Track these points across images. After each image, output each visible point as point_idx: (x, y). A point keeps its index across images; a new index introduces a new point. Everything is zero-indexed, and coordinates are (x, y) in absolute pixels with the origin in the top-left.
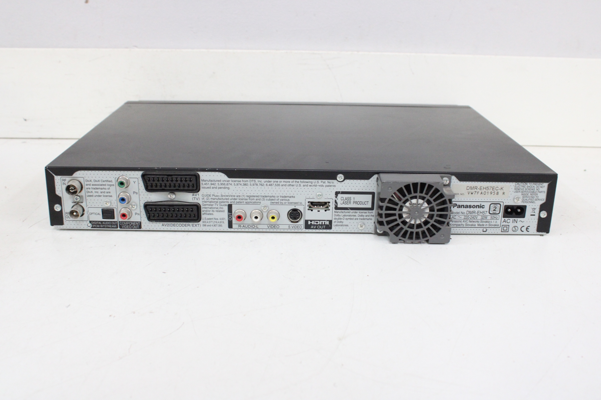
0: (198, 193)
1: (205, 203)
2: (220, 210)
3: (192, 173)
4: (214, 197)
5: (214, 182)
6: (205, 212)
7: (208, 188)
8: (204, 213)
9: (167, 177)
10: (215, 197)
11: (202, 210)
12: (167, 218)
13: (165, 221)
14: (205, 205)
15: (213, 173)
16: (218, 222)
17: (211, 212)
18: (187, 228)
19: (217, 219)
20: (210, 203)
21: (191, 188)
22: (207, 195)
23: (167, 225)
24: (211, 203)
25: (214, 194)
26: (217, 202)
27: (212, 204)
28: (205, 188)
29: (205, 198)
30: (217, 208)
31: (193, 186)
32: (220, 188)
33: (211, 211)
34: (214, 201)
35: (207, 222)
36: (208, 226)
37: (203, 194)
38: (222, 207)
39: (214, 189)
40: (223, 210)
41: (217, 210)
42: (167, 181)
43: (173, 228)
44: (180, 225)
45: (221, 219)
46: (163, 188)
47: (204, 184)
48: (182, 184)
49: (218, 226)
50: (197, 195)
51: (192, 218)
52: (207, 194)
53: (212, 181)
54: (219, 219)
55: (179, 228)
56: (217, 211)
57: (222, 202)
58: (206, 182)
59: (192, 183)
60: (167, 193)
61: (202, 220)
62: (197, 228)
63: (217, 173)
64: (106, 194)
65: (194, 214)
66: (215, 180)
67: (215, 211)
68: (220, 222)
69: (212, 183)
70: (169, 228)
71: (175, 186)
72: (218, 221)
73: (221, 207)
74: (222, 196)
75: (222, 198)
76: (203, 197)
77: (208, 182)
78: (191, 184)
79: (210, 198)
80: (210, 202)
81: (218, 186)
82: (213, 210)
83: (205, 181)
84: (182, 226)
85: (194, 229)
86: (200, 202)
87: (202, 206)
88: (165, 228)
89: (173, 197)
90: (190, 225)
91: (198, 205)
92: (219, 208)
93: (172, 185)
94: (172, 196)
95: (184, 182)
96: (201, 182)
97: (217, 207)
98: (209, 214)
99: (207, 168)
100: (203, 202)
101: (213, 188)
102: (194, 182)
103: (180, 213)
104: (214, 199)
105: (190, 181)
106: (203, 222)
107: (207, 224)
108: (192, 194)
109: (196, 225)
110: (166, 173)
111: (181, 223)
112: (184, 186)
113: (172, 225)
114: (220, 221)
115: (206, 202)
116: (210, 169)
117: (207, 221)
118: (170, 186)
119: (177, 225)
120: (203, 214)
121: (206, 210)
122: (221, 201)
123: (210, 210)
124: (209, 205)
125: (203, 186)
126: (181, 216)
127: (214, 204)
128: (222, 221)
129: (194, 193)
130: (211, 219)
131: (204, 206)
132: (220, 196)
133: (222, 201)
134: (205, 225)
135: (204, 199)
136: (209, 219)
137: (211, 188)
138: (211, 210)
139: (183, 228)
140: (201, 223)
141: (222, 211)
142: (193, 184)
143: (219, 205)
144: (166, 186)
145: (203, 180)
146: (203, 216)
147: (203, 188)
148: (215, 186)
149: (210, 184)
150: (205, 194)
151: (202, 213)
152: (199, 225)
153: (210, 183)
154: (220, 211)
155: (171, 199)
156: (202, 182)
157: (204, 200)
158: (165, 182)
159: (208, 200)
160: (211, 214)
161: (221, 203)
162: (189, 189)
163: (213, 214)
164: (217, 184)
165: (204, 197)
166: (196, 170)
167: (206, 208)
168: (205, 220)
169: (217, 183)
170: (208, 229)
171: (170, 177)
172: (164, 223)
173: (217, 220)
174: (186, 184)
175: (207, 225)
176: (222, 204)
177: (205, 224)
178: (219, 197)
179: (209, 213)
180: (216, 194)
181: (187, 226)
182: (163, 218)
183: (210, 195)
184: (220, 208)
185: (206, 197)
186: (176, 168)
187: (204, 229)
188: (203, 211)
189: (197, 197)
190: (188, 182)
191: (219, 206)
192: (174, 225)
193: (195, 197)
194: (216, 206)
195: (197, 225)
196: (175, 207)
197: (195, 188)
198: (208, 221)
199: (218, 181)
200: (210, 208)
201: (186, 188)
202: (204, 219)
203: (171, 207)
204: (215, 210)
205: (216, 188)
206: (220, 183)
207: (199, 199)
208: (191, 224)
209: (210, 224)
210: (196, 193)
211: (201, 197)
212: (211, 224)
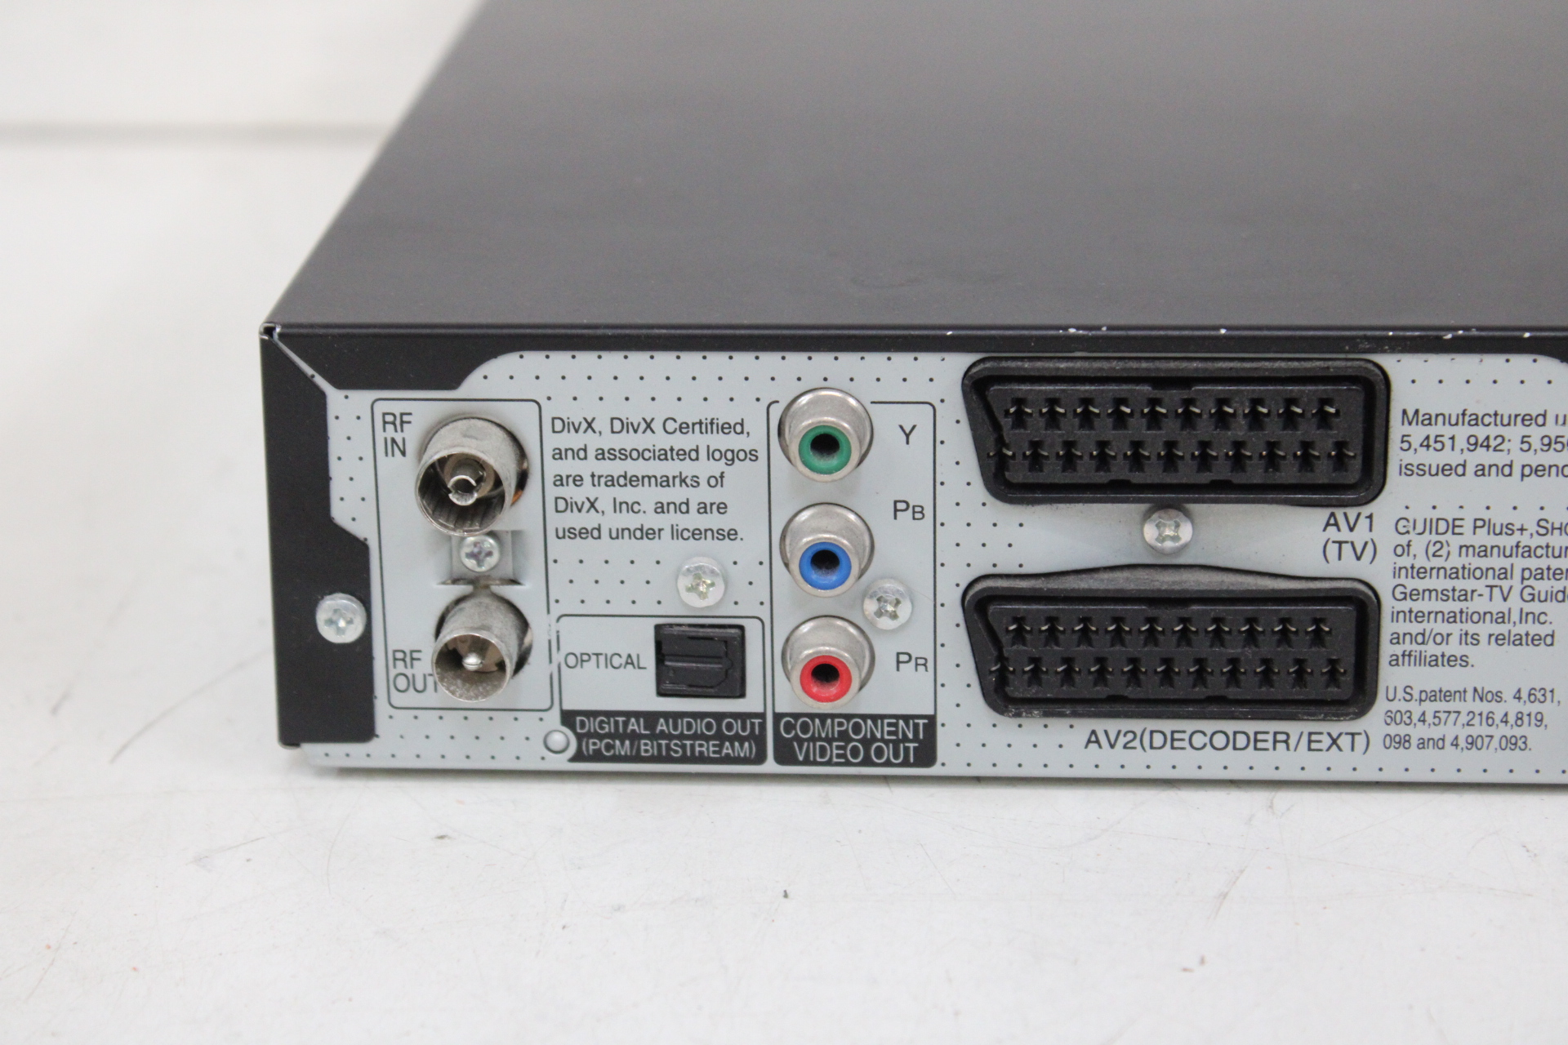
0: (1366, 510)
1: (1412, 584)
2: (1521, 629)
3: (1338, 362)
4: (1483, 538)
5: (1493, 431)
6: (1407, 647)
7: (1445, 470)
8: (1398, 650)
9: (1158, 394)
10: (1491, 540)
11: (1388, 627)
12: (1130, 692)
13: (1118, 708)
14: (1413, 595)
15: (1493, 363)
16: (1498, 717)
17: (1454, 648)
18: (1264, 763)
19: (1498, 697)
20: (1449, 584)
21: (1323, 473)
22: (1430, 525)
23: (1122, 740)
24: (1460, 584)
25: (1486, 515)
26: (1505, 574)
27: (1468, 584)
28: (1422, 470)
29: (1419, 544)
30: (1502, 618)
31: (1340, 461)
32: (1539, 471)
33: (1454, 639)
34: (1484, 563)
35: (1415, 718)
36: (1423, 744)
37: (1406, 513)
38: (1536, 607)
39: (1493, 480)
40: (1543, 630)
41: (1503, 629)
42: (1154, 420)
43: (1162, 763)
44: (1220, 740)
45: (1524, 695)
46: (1120, 470)
47: (1416, 441)
48: (1255, 448)
49: (1495, 743)
50: (1363, 523)
51: (1316, 688)
52: (1435, 515)
53: (1476, 420)
54: (1508, 695)
55: (1213, 763)
56: (1499, 639)
57: (1540, 575)
58: (1432, 431)
59: (1335, 434)
60: (1134, 510)
61: (1381, 706)
62: (1340, 764)
63: (1522, 363)
64: (694, 520)
65: (1333, 663)
66: (1505, 411)
67: (1483, 639)
68: (1512, 719)
69: (1481, 432)
70: (1136, 762)
71: (1204, 462)
72: (1499, 710)
73: (1528, 607)
74: (1545, 527)
75: (1542, 541)
76: (1404, 540)
77: (1448, 431)
78: (1324, 445)
79: (1455, 542)
80: (1455, 574)
81: (1520, 459)
82: (1471, 628)
83: (1429, 420)
84: (1231, 742)
85: (1316, 765)
86: (1380, 575)
87: (1388, 605)
88: (1110, 761)
89: (1175, 538)
90: (1292, 742)
91: (1370, 593)
92: (1515, 617)
93: (1187, 449)
94: (1169, 532)
95: (1273, 430)
96: (1397, 429)
97: (1504, 607)
98: (1434, 662)
99: (1455, 329)
100: (1397, 572)
101: (1481, 471)
102: (1349, 427)
103: (1232, 651)
104: (1484, 552)
105: (1324, 420)
106: (1391, 718)
107: (1418, 732)
108: (1323, 514)
109: (1334, 741)
110: (1144, 365)
111: (1230, 726)
112: (1272, 461)
113: (1158, 740)
114: (1513, 707)
115: (1421, 573)
116: (1474, 332)
117: (1416, 709)
118: (1170, 460)
119: (1198, 740)
120: (1395, 661)
121: (1415, 628)
122: (1533, 563)
123: (1443, 628)
124: (1444, 596)
125: (1409, 458)
126: (1233, 677)
127: (1480, 586)
128: (1535, 708)
129: (1339, 513)
130: (1447, 696)
131: (1406, 605)
132: (1532, 527)
133: (1543, 563)
134: (1403, 742)
135: (1413, 550)
136: (1433, 696)
137: (1470, 469)
138: (1455, 629)
139: (1239, 763)
140: (1373, 722)
141: (1536, 640)
142: (1340, 446)
143: (1514, 596)
144: (1137, 461)
145: (1413, 417)
146: (1390, 677)
147: (1408, 470)
148: (1500, 459)
149: (1461, 443)
150: (1421, 513)
151: (1387, 650)
152: (1360, 741)
153: (1462, 432)
154: (1519, 641)
155: (1161, 552)
156: (1407, 429)
157: (1405, 561)
158: (1138, 428)
159: (1437, 562)
160: (1451, 661)
161: (1532, 582)
162: (1308, 478)
163: (1464, 661)
164: (1515, 445)
165: (1412, 536)
166: (1366, 338)
167: (1418, 617)
168: (1404, 706)
169: (1515, 433)
170: (1419, 765)
171: (1175, 395)
172: (1100, 725)
173: (1493, 706)
174: (1289, 443)
175: (1414, 742)
176: (1542, 586)
177: (1402, 730)
178: (1525, 540)
179: (1438, 651)
180: (1499, 518)
181: (1269, 745)
182: (1101, 691)
183: (1454, 526)
184: (1524, 616)
185: (1427, 537)
186: (1218, 328)
187: (1395, 765)
188: (1397, 639)
189: (1361, 535)
190: (1308, 430)
191: (1515, 602)
192: (1172, 740)
193: (1345, 534)
194: (1498, 605)
195: (1345, 741)
196: (1195, 607)
197: (1353, 475)
198: (1430, 707)
199: (1527, 419)
200: (1452, 618)
201: (1289, 473)
202: (1401, 694)
203: (1167, 614)
204: (1484, 629)
205: (1506, 470)
206: (1535, 433)
207: (1370, 548)
208: (1294, 728)
209: (1436, 732)
210: (1352, 513)
211: (1386, 537)
212: (1449, 731)
